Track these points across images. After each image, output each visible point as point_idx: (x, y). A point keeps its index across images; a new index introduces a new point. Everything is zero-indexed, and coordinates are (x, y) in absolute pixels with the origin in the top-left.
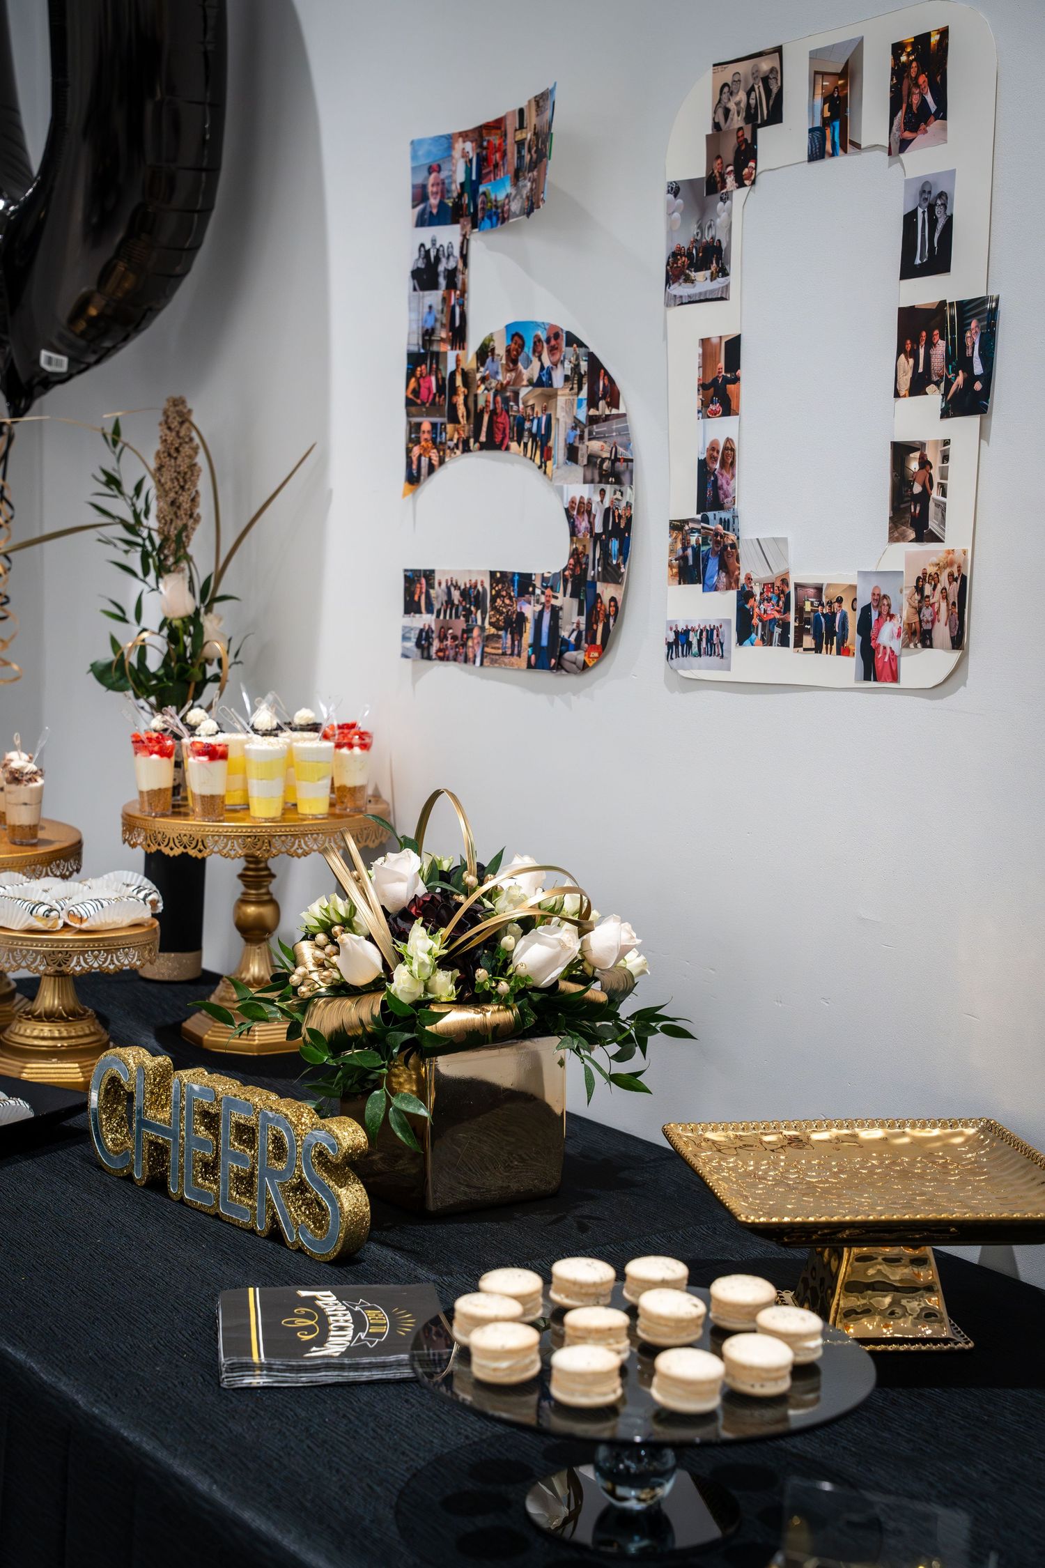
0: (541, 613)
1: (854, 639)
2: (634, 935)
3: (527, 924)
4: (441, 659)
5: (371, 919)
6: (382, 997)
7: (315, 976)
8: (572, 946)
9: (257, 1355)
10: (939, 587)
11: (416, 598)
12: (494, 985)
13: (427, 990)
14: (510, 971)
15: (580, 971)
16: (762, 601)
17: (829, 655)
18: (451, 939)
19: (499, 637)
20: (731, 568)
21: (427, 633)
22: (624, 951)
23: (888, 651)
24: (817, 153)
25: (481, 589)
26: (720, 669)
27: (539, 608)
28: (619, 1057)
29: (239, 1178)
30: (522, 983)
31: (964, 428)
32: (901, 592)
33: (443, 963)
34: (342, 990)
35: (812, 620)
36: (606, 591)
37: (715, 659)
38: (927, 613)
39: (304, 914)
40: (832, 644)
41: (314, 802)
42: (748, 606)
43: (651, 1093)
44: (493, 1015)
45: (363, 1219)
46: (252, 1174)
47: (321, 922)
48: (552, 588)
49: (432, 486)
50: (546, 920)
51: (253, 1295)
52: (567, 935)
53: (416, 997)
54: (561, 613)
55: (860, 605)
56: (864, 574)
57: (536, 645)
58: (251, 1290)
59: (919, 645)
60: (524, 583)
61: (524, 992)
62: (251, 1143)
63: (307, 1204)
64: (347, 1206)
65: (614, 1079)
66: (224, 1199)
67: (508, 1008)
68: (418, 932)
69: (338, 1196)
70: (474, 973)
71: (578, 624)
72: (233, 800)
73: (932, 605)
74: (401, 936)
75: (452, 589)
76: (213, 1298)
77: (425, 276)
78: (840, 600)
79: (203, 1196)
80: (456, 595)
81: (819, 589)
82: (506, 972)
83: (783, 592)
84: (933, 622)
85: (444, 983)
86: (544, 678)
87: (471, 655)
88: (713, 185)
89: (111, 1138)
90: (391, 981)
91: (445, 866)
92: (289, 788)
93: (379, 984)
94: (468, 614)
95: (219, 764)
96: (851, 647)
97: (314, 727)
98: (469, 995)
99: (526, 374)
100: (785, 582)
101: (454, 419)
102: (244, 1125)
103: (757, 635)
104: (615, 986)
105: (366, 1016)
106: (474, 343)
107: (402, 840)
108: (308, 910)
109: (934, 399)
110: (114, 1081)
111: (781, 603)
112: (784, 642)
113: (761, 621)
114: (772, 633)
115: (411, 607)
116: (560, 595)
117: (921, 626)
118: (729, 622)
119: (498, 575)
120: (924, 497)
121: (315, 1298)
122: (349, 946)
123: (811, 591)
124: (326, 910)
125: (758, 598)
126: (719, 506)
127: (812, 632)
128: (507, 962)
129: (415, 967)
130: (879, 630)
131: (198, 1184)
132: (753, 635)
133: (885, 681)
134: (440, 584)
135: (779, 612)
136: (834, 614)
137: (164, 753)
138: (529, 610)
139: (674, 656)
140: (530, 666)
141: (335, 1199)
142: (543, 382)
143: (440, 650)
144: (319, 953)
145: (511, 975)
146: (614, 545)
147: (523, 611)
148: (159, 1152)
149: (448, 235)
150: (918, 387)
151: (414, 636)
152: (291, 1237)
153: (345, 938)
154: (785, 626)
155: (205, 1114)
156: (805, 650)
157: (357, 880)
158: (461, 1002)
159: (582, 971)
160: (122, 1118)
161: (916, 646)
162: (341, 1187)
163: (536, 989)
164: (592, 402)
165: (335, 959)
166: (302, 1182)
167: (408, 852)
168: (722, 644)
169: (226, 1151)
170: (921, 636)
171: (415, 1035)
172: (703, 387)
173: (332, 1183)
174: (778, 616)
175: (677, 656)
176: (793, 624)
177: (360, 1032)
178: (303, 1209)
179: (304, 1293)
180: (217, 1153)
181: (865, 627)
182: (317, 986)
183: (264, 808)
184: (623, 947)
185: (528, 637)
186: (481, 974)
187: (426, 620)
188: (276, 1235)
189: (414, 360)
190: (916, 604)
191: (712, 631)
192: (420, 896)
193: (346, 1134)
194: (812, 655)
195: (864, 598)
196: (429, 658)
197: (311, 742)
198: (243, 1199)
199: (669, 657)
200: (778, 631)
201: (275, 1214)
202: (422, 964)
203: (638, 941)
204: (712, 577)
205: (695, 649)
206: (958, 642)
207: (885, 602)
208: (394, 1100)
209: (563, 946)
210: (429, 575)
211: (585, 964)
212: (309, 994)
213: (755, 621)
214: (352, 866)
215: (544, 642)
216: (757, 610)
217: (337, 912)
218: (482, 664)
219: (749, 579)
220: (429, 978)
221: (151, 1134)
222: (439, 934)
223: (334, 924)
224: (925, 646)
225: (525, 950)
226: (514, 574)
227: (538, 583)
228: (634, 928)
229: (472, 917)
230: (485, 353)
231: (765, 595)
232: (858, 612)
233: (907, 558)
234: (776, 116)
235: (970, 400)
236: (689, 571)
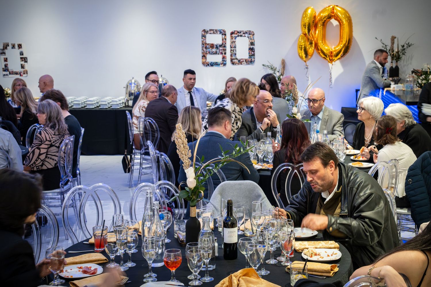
1: (19, 74)
10: (25, 71)
17: (17, 75)
20: (8, 71)
24: (12, 48)
26: (8, 76)
31: (26, 63)
56: (19, 71)
88: (4, 49)
100: (13, 71)
109: (23, 62)
112: (13, 75)
118: (8, 74)
120: (23, 67)
123: (15, 72)
126: (7, 67)
130: (21, 74)
135: (13, 73)
136: (17, 73)
150: (22, 61)
156: (15, 75)
170: (24, 74)
172: (4, 60)
175: (4, 76)
205: (6, 75)
206: (27, 74)
207: (21, 72)
231: (11, 72)
233: (22, 70)
234: (8, 46)
235: (26, 62)
236: (4, 70)
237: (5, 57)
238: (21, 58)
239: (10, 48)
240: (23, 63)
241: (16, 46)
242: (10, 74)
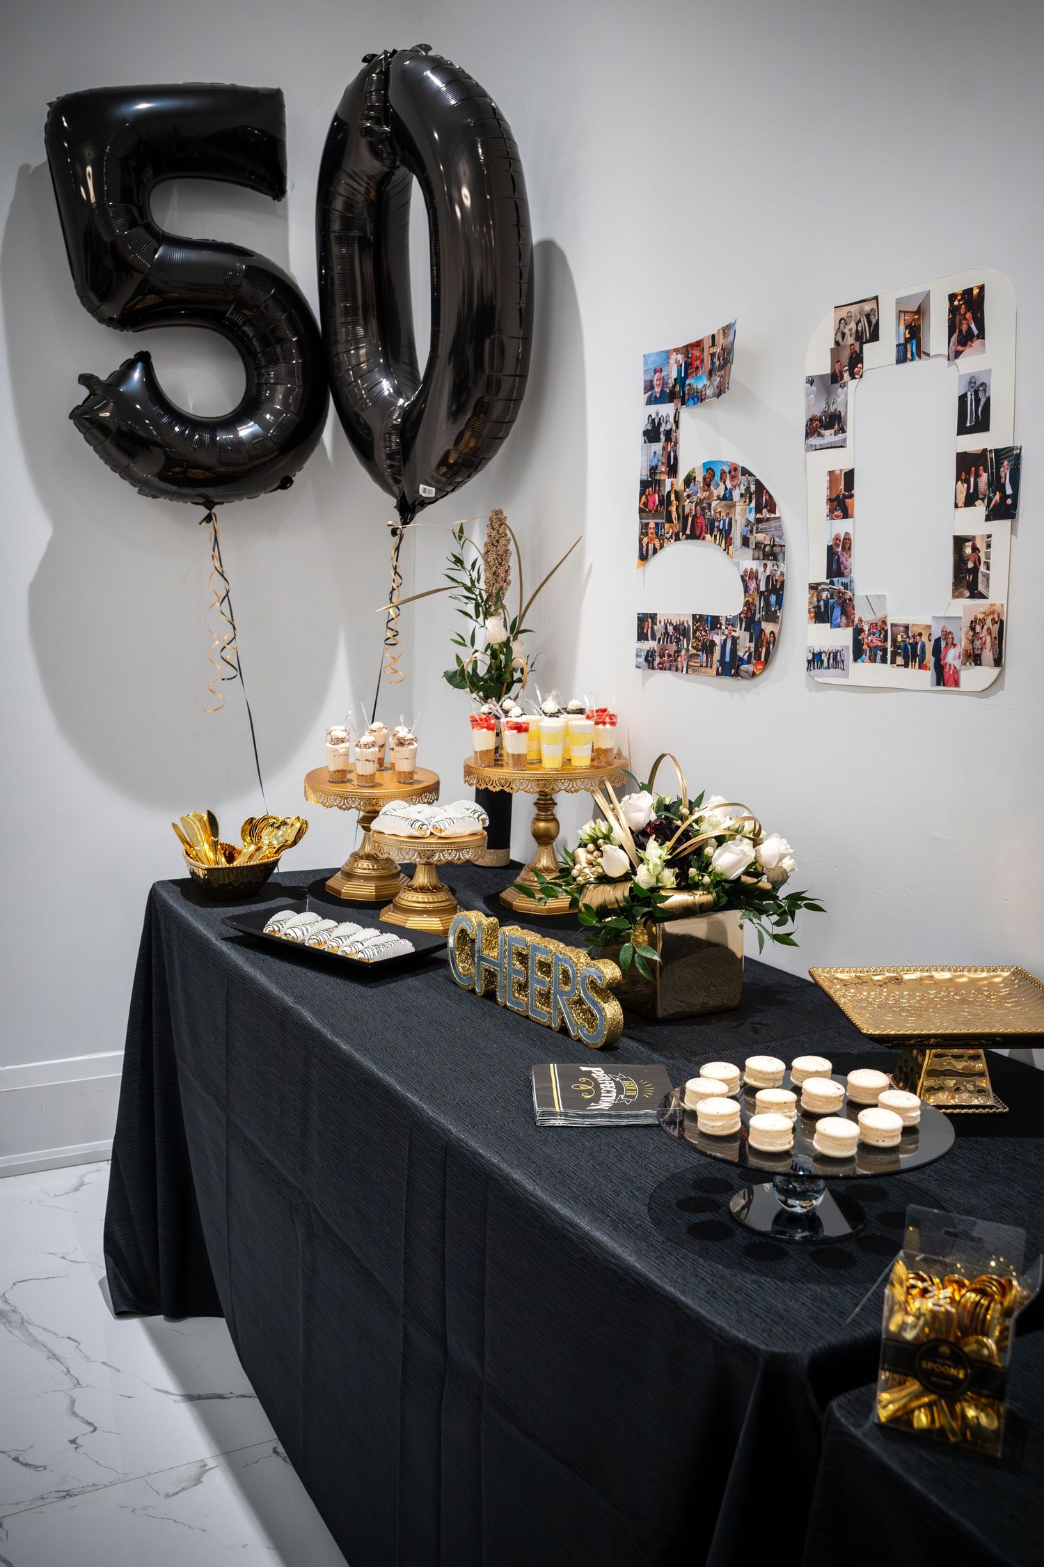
0: (725, 641)
1: (930, 659)
2: (789, 847)
3: (720, 840)
4: (661, 669)
5: (621, 834)
6: (629, 885)
7: (587, 871)
8: (750, 854)
9: (558, 1107)
10: (986, 627)
11: (645, 631)
12: (700, 878)
13: (658, 880)
14: (710, 870)
15: (754, 870)
16: (869, 634)
17: (913, 669)
18: (674, 848)
19: (698, 655)
20: (849, 614)
21: (652, 652)
22: (782, 857)
23: (953, 667)
24: (902, 359)
25: (686, 626)
26: (842, 677)
27: (724, 637)
28: (778, 924)
29: (541, 995)
30: (719, 877)
31: (1000, 528)
32: (961, 629)
33: (669, 864)
34: (604, 879)
35: (902, 647)
36: (768, 627)
37: (838, 671)
38: (978, 644)
39: (579, 831)
40: (915, 662)
41: (582, 759)
42: (860, 638)
43: (798, 946)
44: (699, 897)
45: (619, 1023)
46: (549, 992)
47: (591, 836)
48: (732, 625)
49: (655, 562)
50: (732, 837)
51: (553, 1068)
52: (746, 845)
53: (651, 885)
54: (738, 641)
55: (933, 638)
56: (936, 618)
57: (722, 661)
58: (551, 1065)
59: (973, 664)
60: (715, 622)
61: (720, 883)
62: (548, 973)
63: (584, 1012)
64: (609, 1015)
65: (776, 937)
66: (532, 1005)
67: (710, 893)
68: (652, 844)
69: (604, 1008)
70: (688, 870)
71: (749, 648)
72: (532, 756)
73: (981, 638)
74: (641, 846)
75: (668, 625)
76: (528, 1069)
77: (652, 434)
78: (920, 635)
79: (519, 1004)
80: (670, 629)
81: (907, 627)
82: (707, 870)
83: (883, 629)
84: (982, 649)
85: (669, 877)
86: (727, 681)
87: (680, 667)
88: (835, 378)
89: (461, 967)
90: (635, 874)
91: (667, 802)
92: (566, 749)
93: (627, 877)
94: (678, 642)
95: (524, 735)
96: (928, 664)
97: (580, 711)
98: (685, 884)
99: (716, 493)
100: (884, 622)
101: (669, 520)
102: (543, 962)
103: (866, 655)
104: (776, 879)
105: (620, 897)
106: (682, 474)
107: (641, 785)
108: (582, 829)
109: (980, 509)
110: (463, 931)
111: (882, 636)
112: (884, 660)
113: (868, 647)
114: (876, 655)
115: (642, 636)
116: (738, 629)
117: (974, 652)
118: (847, 647)
119: (698, 617)
120: (975, 570)
121: (591, 1072)
122: (609, 853)
123: (902, 629)
124: (593, 829)
125: (867, 632)
126: (840, 574)
127: (902, 654)
128: (709, 864)
129: (651, 867)
130: (946, 654)
131: (515, 997)
132: (864, 656)
133: (950, 686)
134: (660, 622)
135: (881, 641)
136: (917, 643)
137: (490, 728)
138: (718, 639)
139: (812, 668)
140: (718, 674)
141: (601, 1010)
142: (727, 497)
143: (660, 663)
144: (590, 856)
145: (711, 872)
146: (773, 598)
147: (714, 639)
148: (491, 976)
149: (667, 410)
150: (970, 501)
151: (643, 654)
152: (574, 1032)
153: (607, 848)
154: (885, 650)
155: (520, 954)
156: (898, 665)
157: (613, 810)
158: (679, 888)
159: (755, 869)
160: (468, 955)
161: (970, 664)
162: (605, 1003)
163: (726, 881)
164: (758, 510)
165: (599, 860)
166: (581, 999)
167: (645, 793)
168: (843, 662)
169: (532, 978)
170: (974, 658)
171: (651, 909)
172: (830, 500)
173: (599, 1000)
174: (880, 644)
175: (814, 668)
176: (890, 650)
177: (616, 906)
178: (581, 1015)
179: (584, 1069)
180: (527, 979)
181: (937, 651)
182: (588, 877)
183: (551, 763)
184: (781, 854)
185: (717, 656)
186: (693, 871)
187: (651, 644)
188: (564, 1030)
189: (645, 485)
190: (971, 638)
191: (837, 653)
192: (652, 821)
193: (608, 970)
194: (902, 669)
195: (937, 633)
196: (653, 668)
197: (579, 720)
198: (543, 1007)
199: (808, 669)
200: (880, 653)
201: (563, 1017)
202: (656, 865)
203: (791, 851)
204: (837, 619)
205: (825, 664)
206: (998, 662)
207: (950, 636)
208: (638, 950)
209: (745, 854)
210: (653, 617)
211: (757, 865)
212: (583, 882)
213: (865, 647)
214: (611, 802)
215: (727, 659)
216: (866, 640)
217: (600, 831)
218: (687, 672)
219: (861, 620)
220: (660, 874)
221: (486, 965)
222: (665, 846)
223: (598, 838)
224: (976, 664)
225: (720, 856)
226: (708, 616)
227: (723, 622)
228: (789, 843)
229: (686, 836)
230: (689, 480)
231: (871, 631)
232: (933, 642)
233: (965, 608)
234: (875, 337)
235: (1004, 510)
236: (821, 615)
237: (838, 461)
238: (967, 464)
239: (879, 354)
240: (973, 521)
241: (937, 334)
242: (858, 654)
